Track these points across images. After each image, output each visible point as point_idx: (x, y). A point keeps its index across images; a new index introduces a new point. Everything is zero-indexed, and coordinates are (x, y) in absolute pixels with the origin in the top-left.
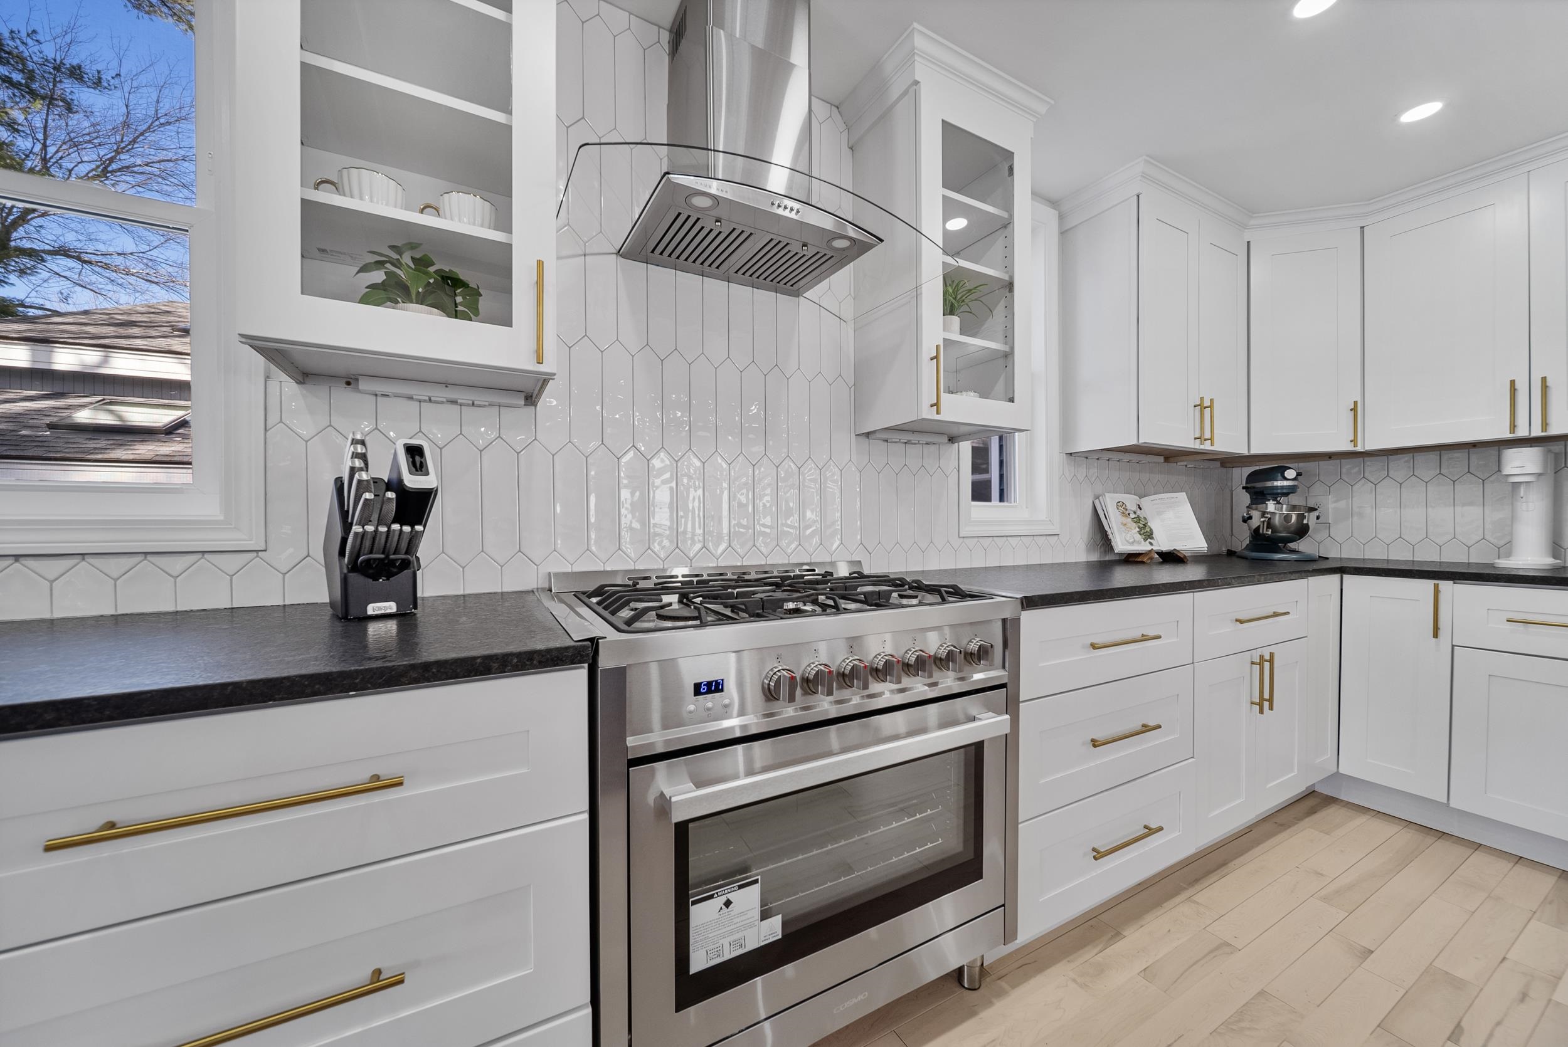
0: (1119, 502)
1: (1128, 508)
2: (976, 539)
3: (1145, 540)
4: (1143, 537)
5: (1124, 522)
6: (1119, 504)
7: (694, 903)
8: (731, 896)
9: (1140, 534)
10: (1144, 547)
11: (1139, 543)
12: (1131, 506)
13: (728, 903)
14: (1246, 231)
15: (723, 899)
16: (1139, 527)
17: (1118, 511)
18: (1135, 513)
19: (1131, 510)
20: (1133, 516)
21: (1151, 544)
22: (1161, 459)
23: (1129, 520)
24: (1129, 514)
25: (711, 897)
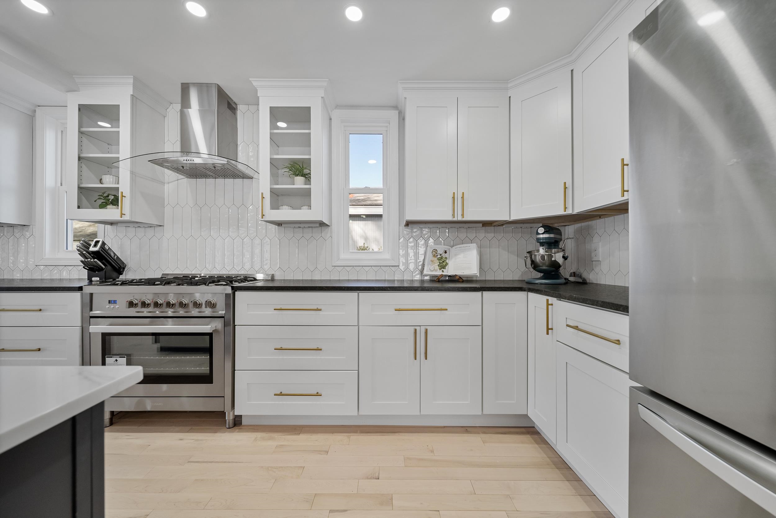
0: (434, 250)
1: (438, 252)
2: (343, 267)
3: (440, 269)
4: (440, 267)
5: (433, 260)
6: (434, 251)
7: (107, 357)
8: (117, 359)
9: (439, 266)
10: (439, 273)
11: (436, 271)
12: (440, 251)
13: (116, 360)
14: (509, 90)
15: (115, 359)
16: (439, 263)
17: (431, 254)
18: (441, 255)
19: (439, 253)
20: (439, 257)
21: (443, 271)
22: (481, 225)
23: (436, 259)
24: (437, 256)
25: (112, 357)
